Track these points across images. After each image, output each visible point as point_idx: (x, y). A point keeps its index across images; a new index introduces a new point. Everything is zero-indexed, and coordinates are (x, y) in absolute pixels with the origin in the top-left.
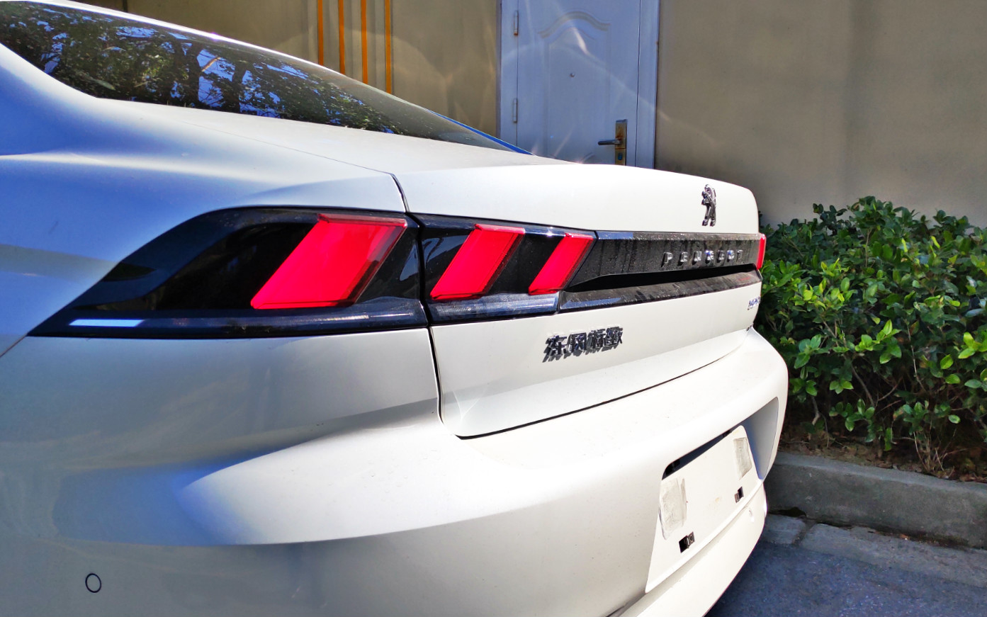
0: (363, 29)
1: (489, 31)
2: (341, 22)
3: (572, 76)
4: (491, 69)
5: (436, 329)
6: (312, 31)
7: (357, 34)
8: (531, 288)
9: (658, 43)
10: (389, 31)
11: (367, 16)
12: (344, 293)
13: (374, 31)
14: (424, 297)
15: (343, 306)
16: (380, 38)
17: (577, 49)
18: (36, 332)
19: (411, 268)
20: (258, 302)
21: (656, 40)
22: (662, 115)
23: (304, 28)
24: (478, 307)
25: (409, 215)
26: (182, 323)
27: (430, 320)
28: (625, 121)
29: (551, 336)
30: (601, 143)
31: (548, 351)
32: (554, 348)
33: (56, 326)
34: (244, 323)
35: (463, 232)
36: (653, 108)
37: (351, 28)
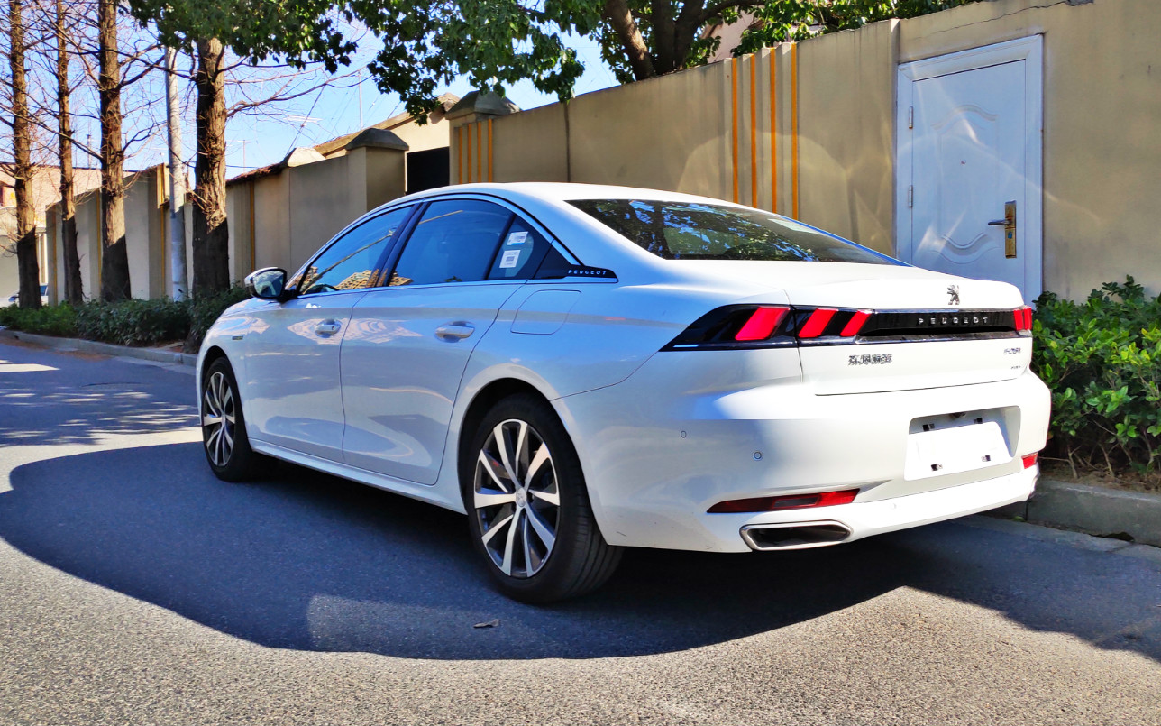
0: (773, 131)
1: (886, 127)
2: (753, 126)
3: (963, 163)
4: (888, 161)
5: (800, 348)
6: (728, 134)
7: (767, 136)
8: (842, 334)
9: (1043, 131)
10: (796, 130)
11: (776, 119)
12: (767, 335)
13: (782, 133)
14: (797, 338)
15: (766, 339)
16: (788, 139)
17: (968, 138)
18: (662, 350)
19: (790, 328)
20: (737, 337)
21: (1040, 128)
22: (1049, 196)
23: (721, 132)
24: (818, 341)
25: (791, 306)
26: (713, 345)
27: (799, 345)
28: (1014, 202)
29: (852, 355)
30: (990, 224)
31: (851, 361)
32: (853, 360)
33: (669, 347)
34: (734, 345)
35: (812, 311)
36: (1039, 190)
37: (761, 129)
